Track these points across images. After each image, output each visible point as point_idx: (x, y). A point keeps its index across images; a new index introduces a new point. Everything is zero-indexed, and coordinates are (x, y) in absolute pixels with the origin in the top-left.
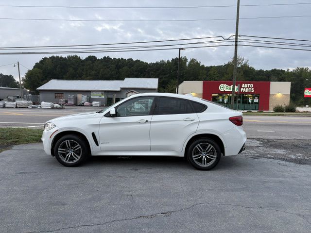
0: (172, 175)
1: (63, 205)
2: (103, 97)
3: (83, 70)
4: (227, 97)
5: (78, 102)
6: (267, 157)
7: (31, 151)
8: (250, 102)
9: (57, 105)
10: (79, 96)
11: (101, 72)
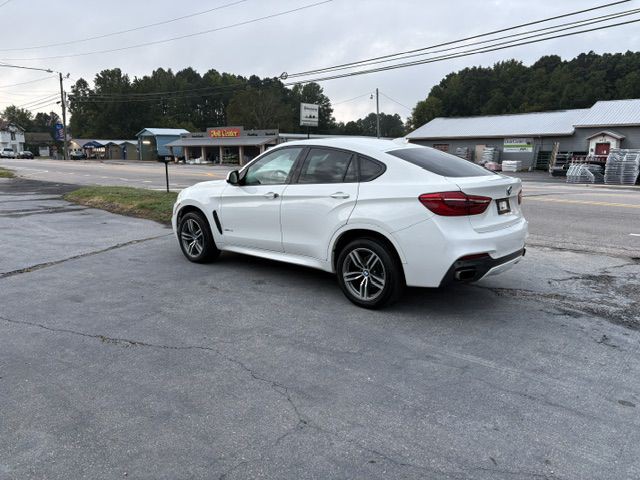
2: (530, 150)
10: (479, 149)
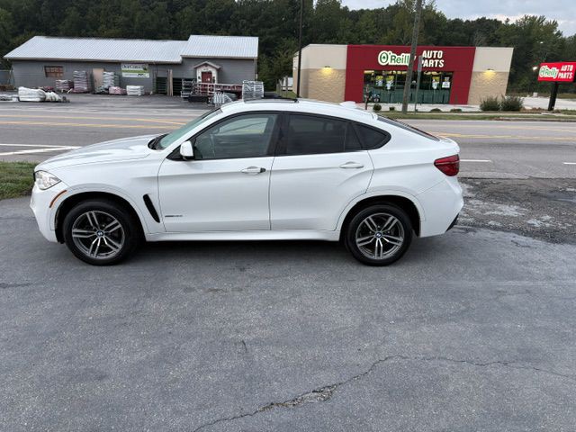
0: (316, 280)
1: (101, 378)
2: (147, 75)
3: (98, 12)
4: (392, 77)
5: (96, 85)
6: (489, 227)
7: (12, 221)
8: (435, 87)
9: (52, 94)
10: (98, 73)
11: (137, 20)
